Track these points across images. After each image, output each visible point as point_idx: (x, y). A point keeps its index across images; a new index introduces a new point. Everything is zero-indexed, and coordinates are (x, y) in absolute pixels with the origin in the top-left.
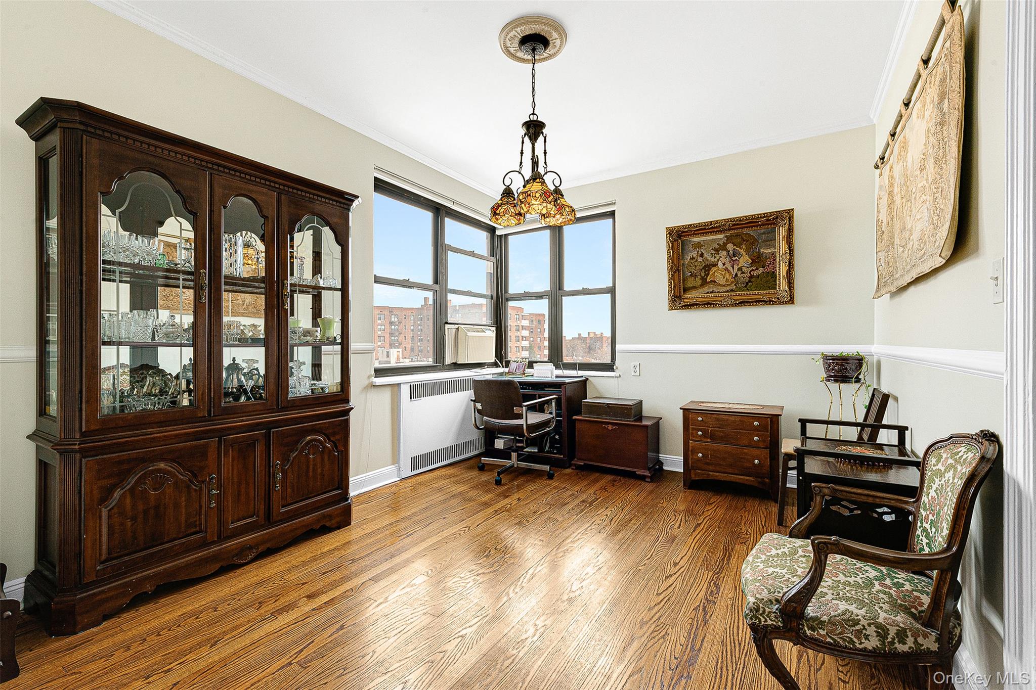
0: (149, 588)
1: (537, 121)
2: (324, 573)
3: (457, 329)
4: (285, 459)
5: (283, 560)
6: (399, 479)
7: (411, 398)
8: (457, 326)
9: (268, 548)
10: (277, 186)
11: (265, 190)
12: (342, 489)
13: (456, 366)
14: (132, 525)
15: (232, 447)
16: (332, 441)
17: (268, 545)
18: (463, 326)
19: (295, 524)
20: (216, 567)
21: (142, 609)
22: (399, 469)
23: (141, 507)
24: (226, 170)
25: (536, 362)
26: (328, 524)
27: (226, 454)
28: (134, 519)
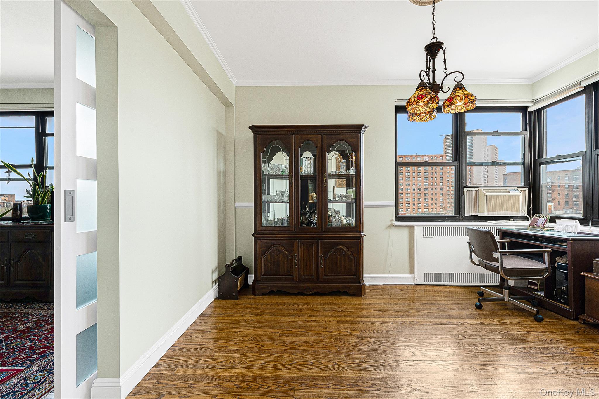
0: (275, 290)
1: (436, 42)
2: (326, 310)
3: (478, 191)
4: (325, 254)
5: (320, 299)
6: (414, 284)
7: (423, 236)
8: (477, 189)
9: (318, 292)
10: (322, 132)
11: (316, 136)
12: (356, 276)
13: (476, 218)
14: (270, 265)
15: (303, 245)
16: (351, 251)
17: (318, 291)
18: (482, 189)
19: (331, 285)
20: (297, 291)
21: (273, 296)
22: (414, 278)
23: (273, 260)
24: (300, 132)
25: (560, 218)
26: (348, 292)
27: (301, 248)
28: (271, 263)
